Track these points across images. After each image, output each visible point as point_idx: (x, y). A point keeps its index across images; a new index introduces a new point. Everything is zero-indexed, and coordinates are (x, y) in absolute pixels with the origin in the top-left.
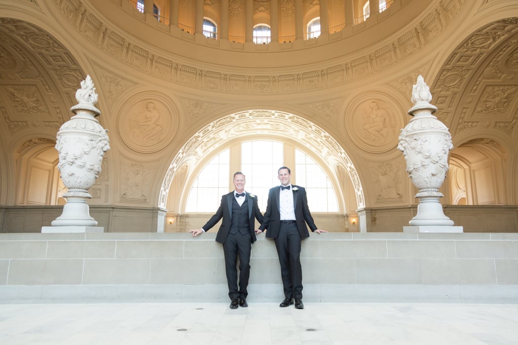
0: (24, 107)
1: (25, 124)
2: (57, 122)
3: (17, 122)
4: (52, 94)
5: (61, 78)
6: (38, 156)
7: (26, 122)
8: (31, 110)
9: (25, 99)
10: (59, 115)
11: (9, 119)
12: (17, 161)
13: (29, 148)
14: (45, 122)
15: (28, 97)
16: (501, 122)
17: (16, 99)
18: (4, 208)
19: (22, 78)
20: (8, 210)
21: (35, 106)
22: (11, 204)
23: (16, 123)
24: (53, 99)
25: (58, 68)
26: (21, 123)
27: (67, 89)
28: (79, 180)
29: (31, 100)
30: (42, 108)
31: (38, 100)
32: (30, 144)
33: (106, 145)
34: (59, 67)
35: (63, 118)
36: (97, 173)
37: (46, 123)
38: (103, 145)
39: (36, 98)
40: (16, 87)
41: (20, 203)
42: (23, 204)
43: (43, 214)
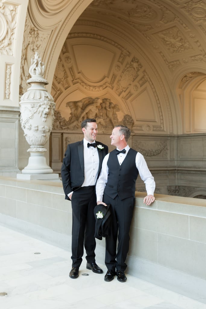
0: (174, 48)
1: (178, 62)
2: (200, 55)
3: (173, 62)
4: (189, 30)
5: (191, 14)
7: (178, 60)
8: (180, 49)
9: (173, 41)
10: (200, 48)
11: (167, 62)
12: (180, 95)
13: (187, 82)
14: (192, 57)
15: (174, 38)
17: (167, 43)
18: (176, 137)
19: (165, 23)
20: (179, 138)
21: (181, 44)
22: (180, 133)
23: (172, 63)
24: (191, 35)
25: (185, 5)
26: (175, 63)
27: (199, 22)
29: (177, 40)
30: (187, 45)
31: (181, 39)
32: (187, 79)
34: (186, 3)
35: (204, 51)
36: (43, 132)
37: (193, 58)
39: (180, 38)
40: (164, 32)
41: (187, 132)
42: (190, 132)
43: (203, 140)
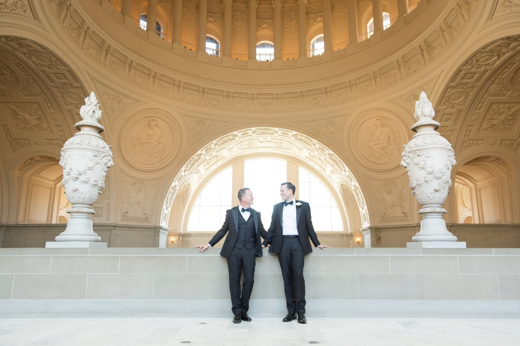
0: (26, 124)
1: (26, 142)
2: (59, 139)
3: (19, 139)
4: (54, 111)
5: (64, 96)
6: (40, 174)
7: (28, 139)
8: (33, 127)
9: (27, 116)
10: (61, 133)
11: (11, 137)
12: (18, 178)
13: (30, 166)
14: (47, 139)
15: (31, 115)
16: (507, 140)
17: (18, 117)
18: (5, 226)
19: (25, 95)
20: (9, 228)
21: (37, 123)
22: (12, 222)
23: (18, 141)
24: (54, 117)
25: (61, 86)
26: (22, 141)
27: (69, 107)
28: (83, 196)
29: (33, 117)
30: (44, 126)
31: (40, 118)
32: (32, 162)
33: (110, 160)
34: (62, 84)
35: (65, 136)
36: (100, 189)
37: (48, 141)
38: (107, 161)
39: (38, 116)
40: (18, 105)
41: (21, 222)
42: (24, 222)
43: (44, 232)
